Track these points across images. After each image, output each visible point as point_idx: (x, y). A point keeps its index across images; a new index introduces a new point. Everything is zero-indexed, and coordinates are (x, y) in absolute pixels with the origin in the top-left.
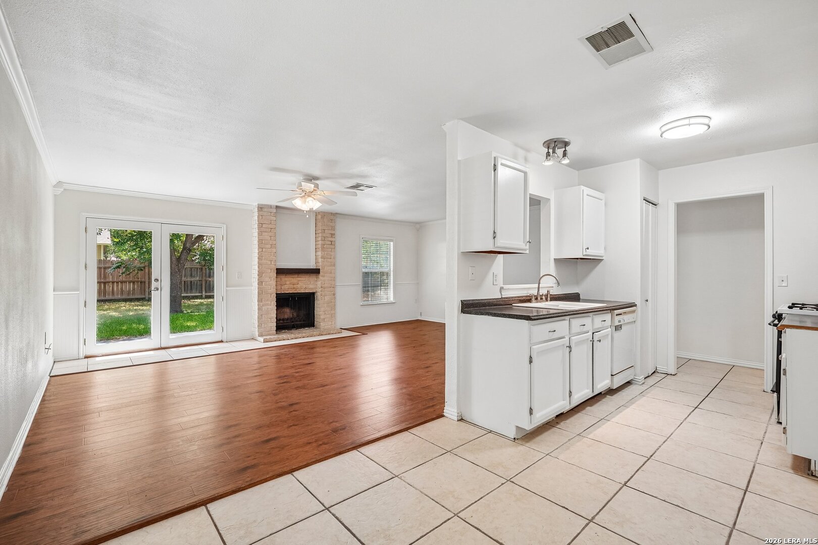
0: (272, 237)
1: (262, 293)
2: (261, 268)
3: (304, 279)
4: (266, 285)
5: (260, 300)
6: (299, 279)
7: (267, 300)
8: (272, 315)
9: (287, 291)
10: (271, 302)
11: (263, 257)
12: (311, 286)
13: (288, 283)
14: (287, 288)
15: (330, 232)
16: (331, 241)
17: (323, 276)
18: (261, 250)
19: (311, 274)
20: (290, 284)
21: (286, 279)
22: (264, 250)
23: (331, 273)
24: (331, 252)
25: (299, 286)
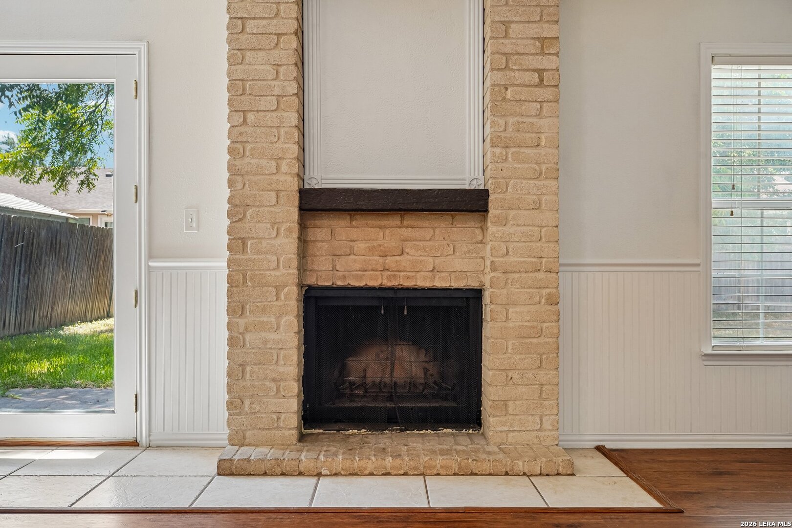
0: (282, 70)
1: (244, 282)
2: (239, 186)
3: (429, 233)
4: (259, 252)
5: (236, 309)
6: (406, 232)
7: (264, 310)
8: (281, 369)
9: (360, 278)
10: (278, 318)
11: (249, 147)
12: (458, 263)
13: (360, 246)
14: (358, 266)
15: (535, 30)
16: (540, 72)
17: (503, 221)
18: (238, 119)
19: (459, 216)
20: (371, 250)
21: (354, 233)
22: (251, 117)
23: (538, 207)
24: (538, 115)
25: (405, 261)
